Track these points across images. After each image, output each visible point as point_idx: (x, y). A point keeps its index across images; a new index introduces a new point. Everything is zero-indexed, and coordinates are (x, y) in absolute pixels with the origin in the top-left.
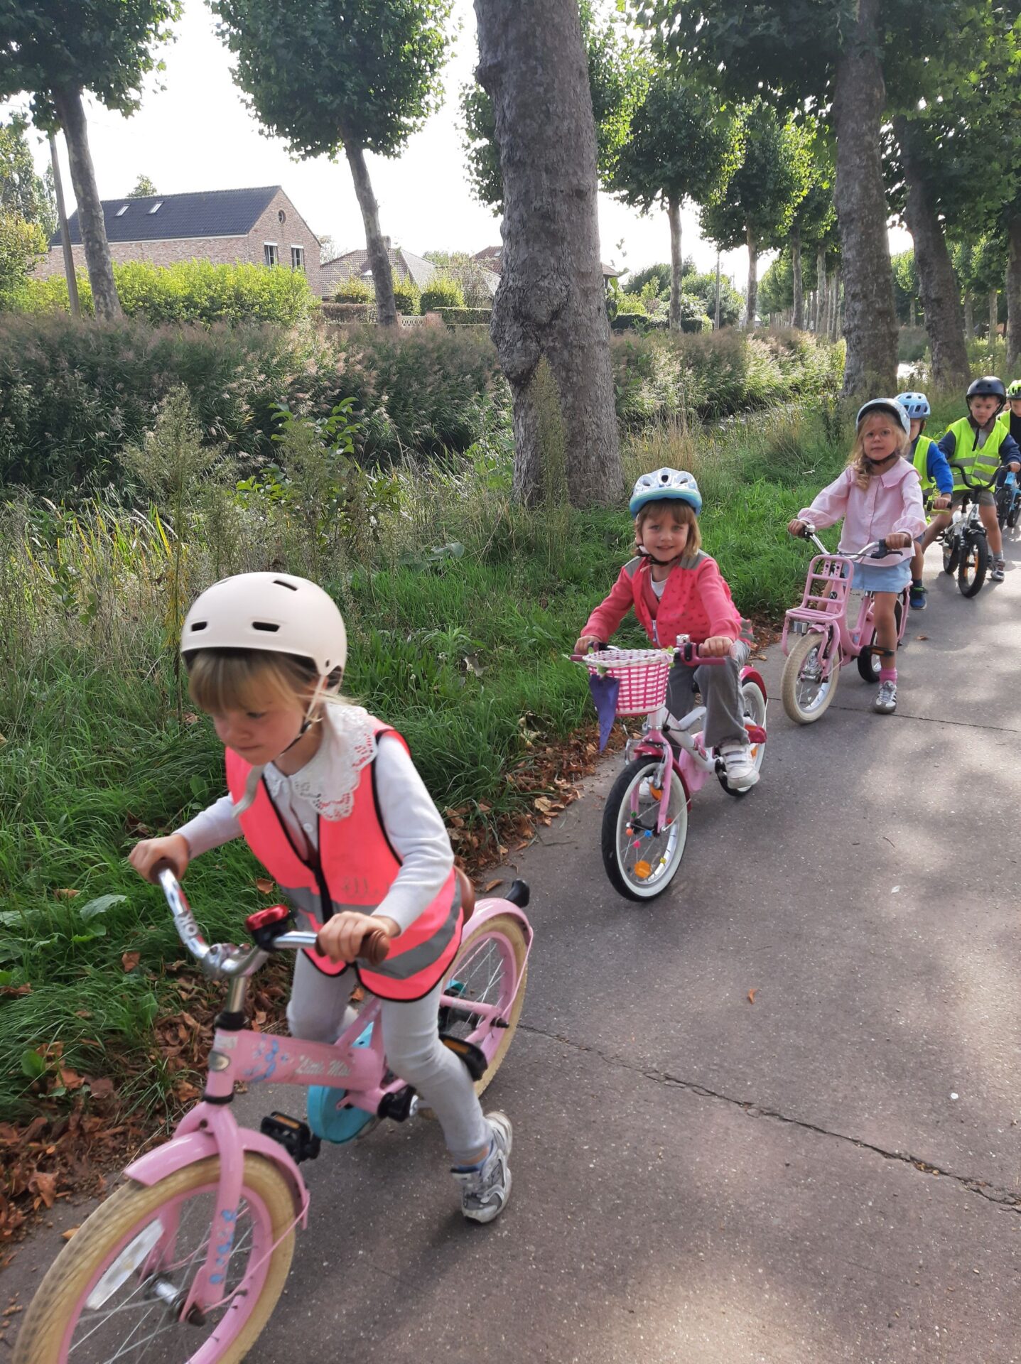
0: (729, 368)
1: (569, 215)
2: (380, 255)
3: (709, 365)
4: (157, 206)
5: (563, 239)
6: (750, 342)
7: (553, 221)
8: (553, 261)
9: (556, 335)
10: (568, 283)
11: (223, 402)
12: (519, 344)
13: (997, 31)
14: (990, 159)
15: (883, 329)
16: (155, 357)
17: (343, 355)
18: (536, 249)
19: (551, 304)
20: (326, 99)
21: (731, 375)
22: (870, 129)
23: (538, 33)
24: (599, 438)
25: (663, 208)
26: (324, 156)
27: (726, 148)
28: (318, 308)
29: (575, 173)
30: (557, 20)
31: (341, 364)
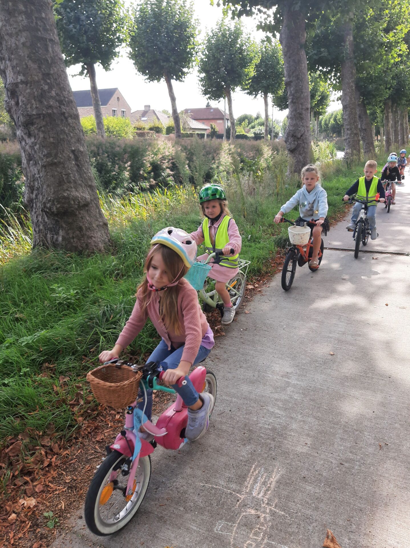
1: (304, 114)
2: (176, 115)
8: (301, 124)
9: (301, 140)
10: (304, 129)
12: (292, 143)
15: (356, 139)
18: (297, 121)
19: (301, 133)
28: (134, 132)
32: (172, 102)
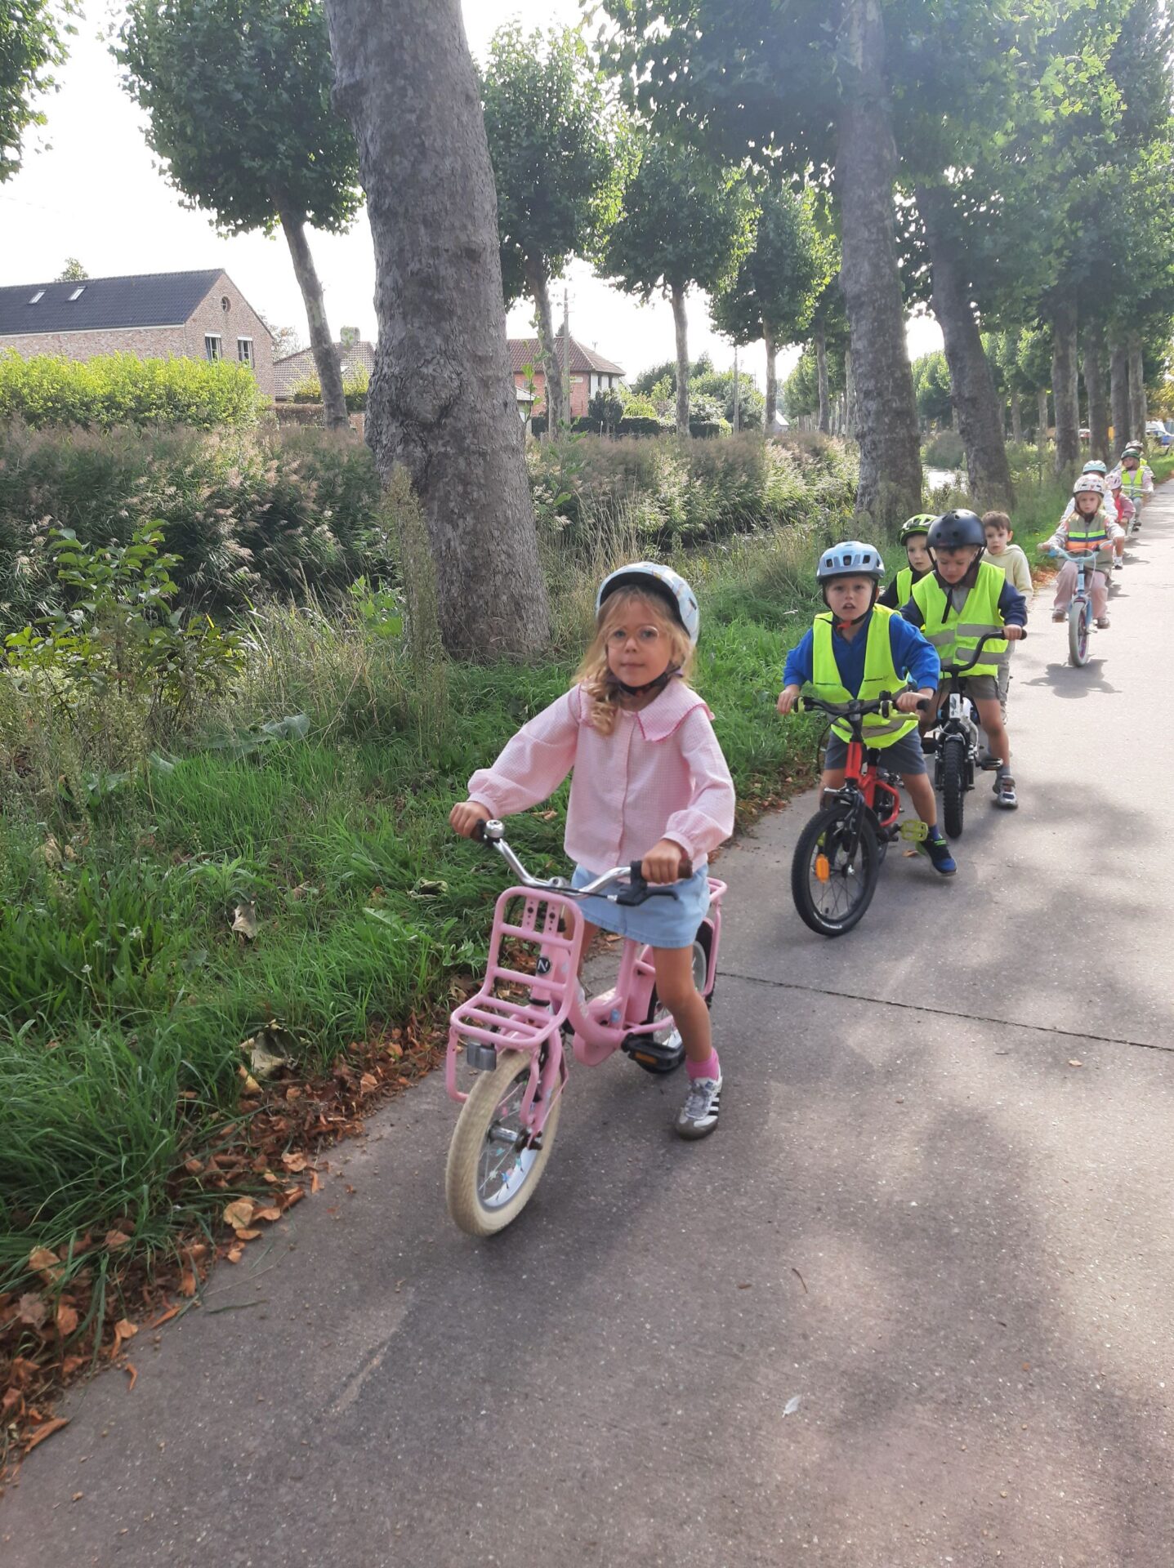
0: (744, 478)
1: (458, 282)
2: (326, 346)
3: (721, 475)
4: (79, 292)
5: (451, 313)
6: (769, 448)
7: (437, 289)
8: (439, 341)
9: (447, 438)
10: (460, 369)
11: (121, 520)
12: (399, 449)
13: (1022, 86)
14: (1027, 237)
15: (902, 432)
16: (34, 466)
17: (275, 463)
18: (416, 325)
19: (437, 397)
20: (253, 164)
21: (747, 486)
22: (880, 197)
23: (406, 44)
24: (511, 572)
25: (664, 296)
26: (259, 231)
27: (735, 229)
28: (268, 409)
29: (464, 227)
30: (432, 27)
31: (272, 474)
32: (307, 301)
